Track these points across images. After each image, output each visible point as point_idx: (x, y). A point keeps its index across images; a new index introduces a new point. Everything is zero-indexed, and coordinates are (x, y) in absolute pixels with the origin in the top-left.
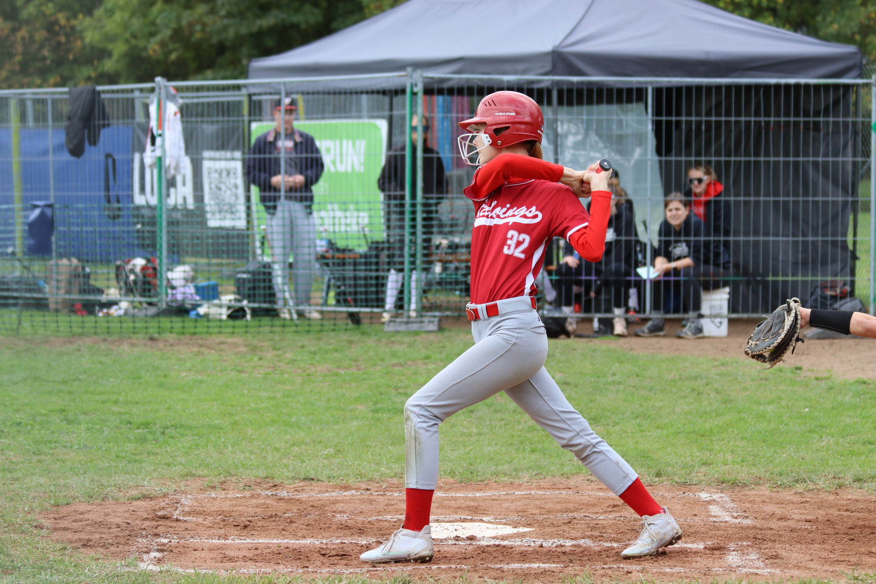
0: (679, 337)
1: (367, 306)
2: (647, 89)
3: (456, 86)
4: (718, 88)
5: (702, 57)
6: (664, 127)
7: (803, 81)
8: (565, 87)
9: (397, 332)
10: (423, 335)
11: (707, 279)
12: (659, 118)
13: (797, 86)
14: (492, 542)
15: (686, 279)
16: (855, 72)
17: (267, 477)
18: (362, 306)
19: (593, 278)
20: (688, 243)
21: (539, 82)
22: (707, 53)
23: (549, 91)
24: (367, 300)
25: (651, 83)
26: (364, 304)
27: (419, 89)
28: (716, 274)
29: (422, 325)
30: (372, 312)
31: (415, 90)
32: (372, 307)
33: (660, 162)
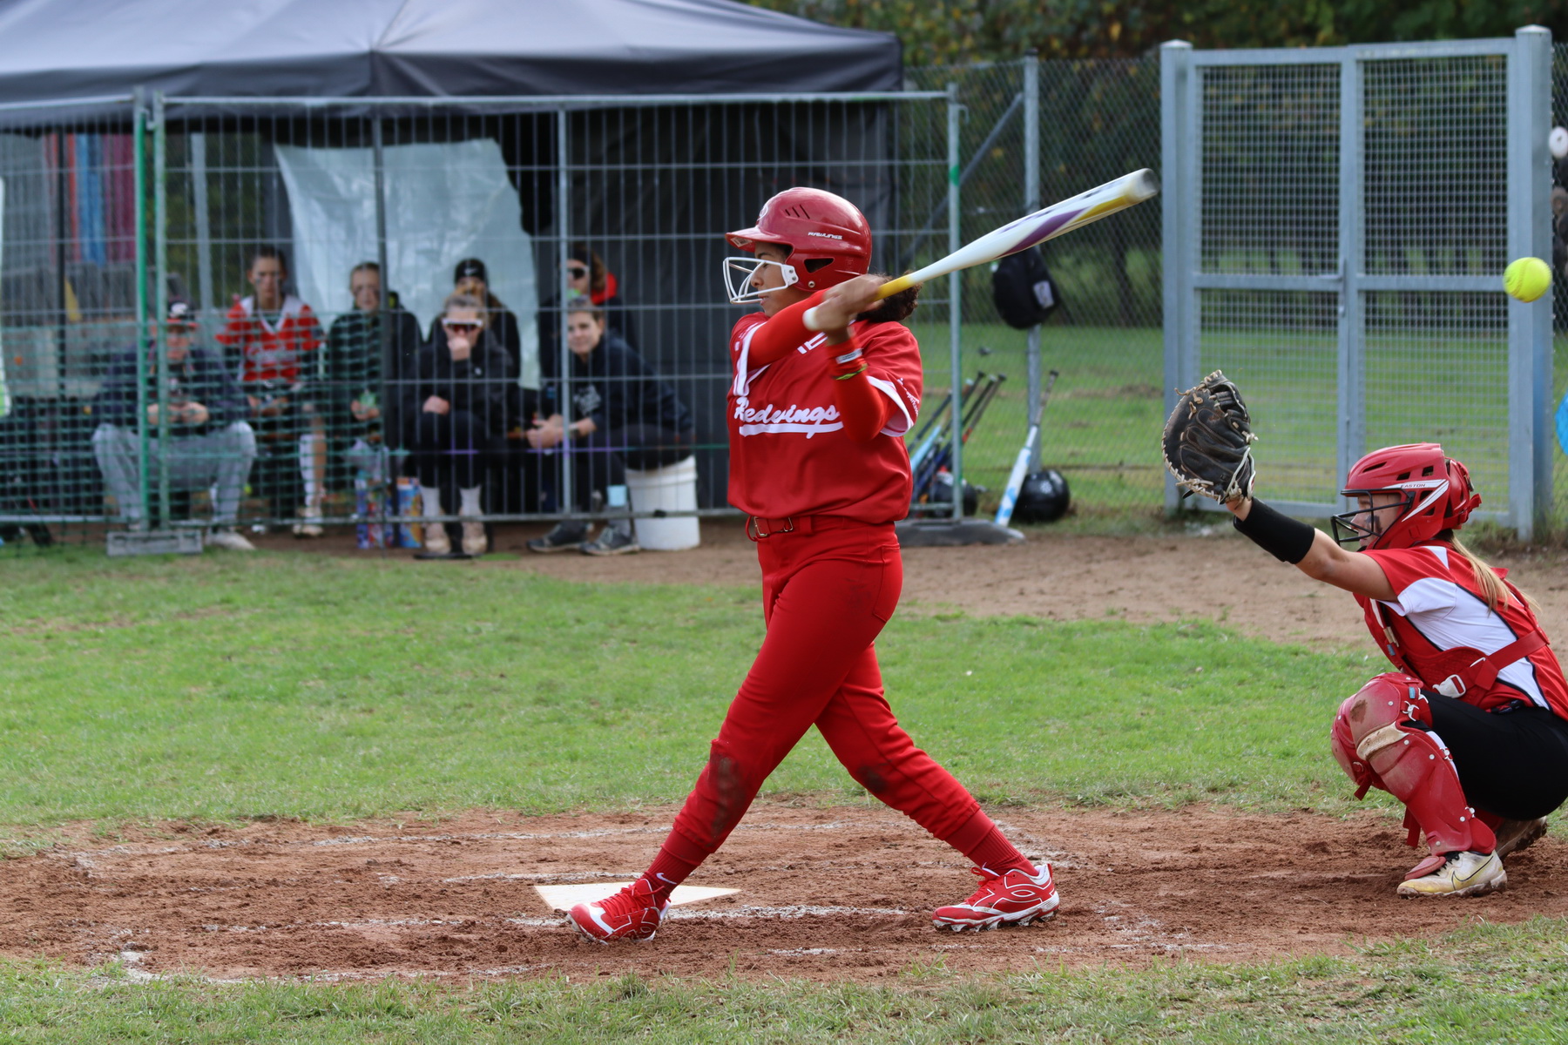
0: (584, 553)
1: (78, 512)
2: (556, 115)
3: (186, 117)
4: (630, 111)
5: (627, 55)
6: (536, 184)
7: (793, 97)
8: (396, 116)
9: (132, 556)
10: (180, 561)
11: (670, 448)
12: (579, 168)
13: (785, 106)
14: (689, 915)
15: (632, 449)
16: (889, 80)
17: (194, 817)
18: (68, 513)
19: (471, 452)
20: (599, 387)
21: (348, 107)
22: (633, 49)
23: (368, 123)
24: (77, 501)
25: (562, 105)
26: (71, 508)
27: (158, 123)
28: (651, 440)
29: (173, 542)
30: (85, 523)
31: (150, 126)
32: (87, 513)
33: (533, 244)
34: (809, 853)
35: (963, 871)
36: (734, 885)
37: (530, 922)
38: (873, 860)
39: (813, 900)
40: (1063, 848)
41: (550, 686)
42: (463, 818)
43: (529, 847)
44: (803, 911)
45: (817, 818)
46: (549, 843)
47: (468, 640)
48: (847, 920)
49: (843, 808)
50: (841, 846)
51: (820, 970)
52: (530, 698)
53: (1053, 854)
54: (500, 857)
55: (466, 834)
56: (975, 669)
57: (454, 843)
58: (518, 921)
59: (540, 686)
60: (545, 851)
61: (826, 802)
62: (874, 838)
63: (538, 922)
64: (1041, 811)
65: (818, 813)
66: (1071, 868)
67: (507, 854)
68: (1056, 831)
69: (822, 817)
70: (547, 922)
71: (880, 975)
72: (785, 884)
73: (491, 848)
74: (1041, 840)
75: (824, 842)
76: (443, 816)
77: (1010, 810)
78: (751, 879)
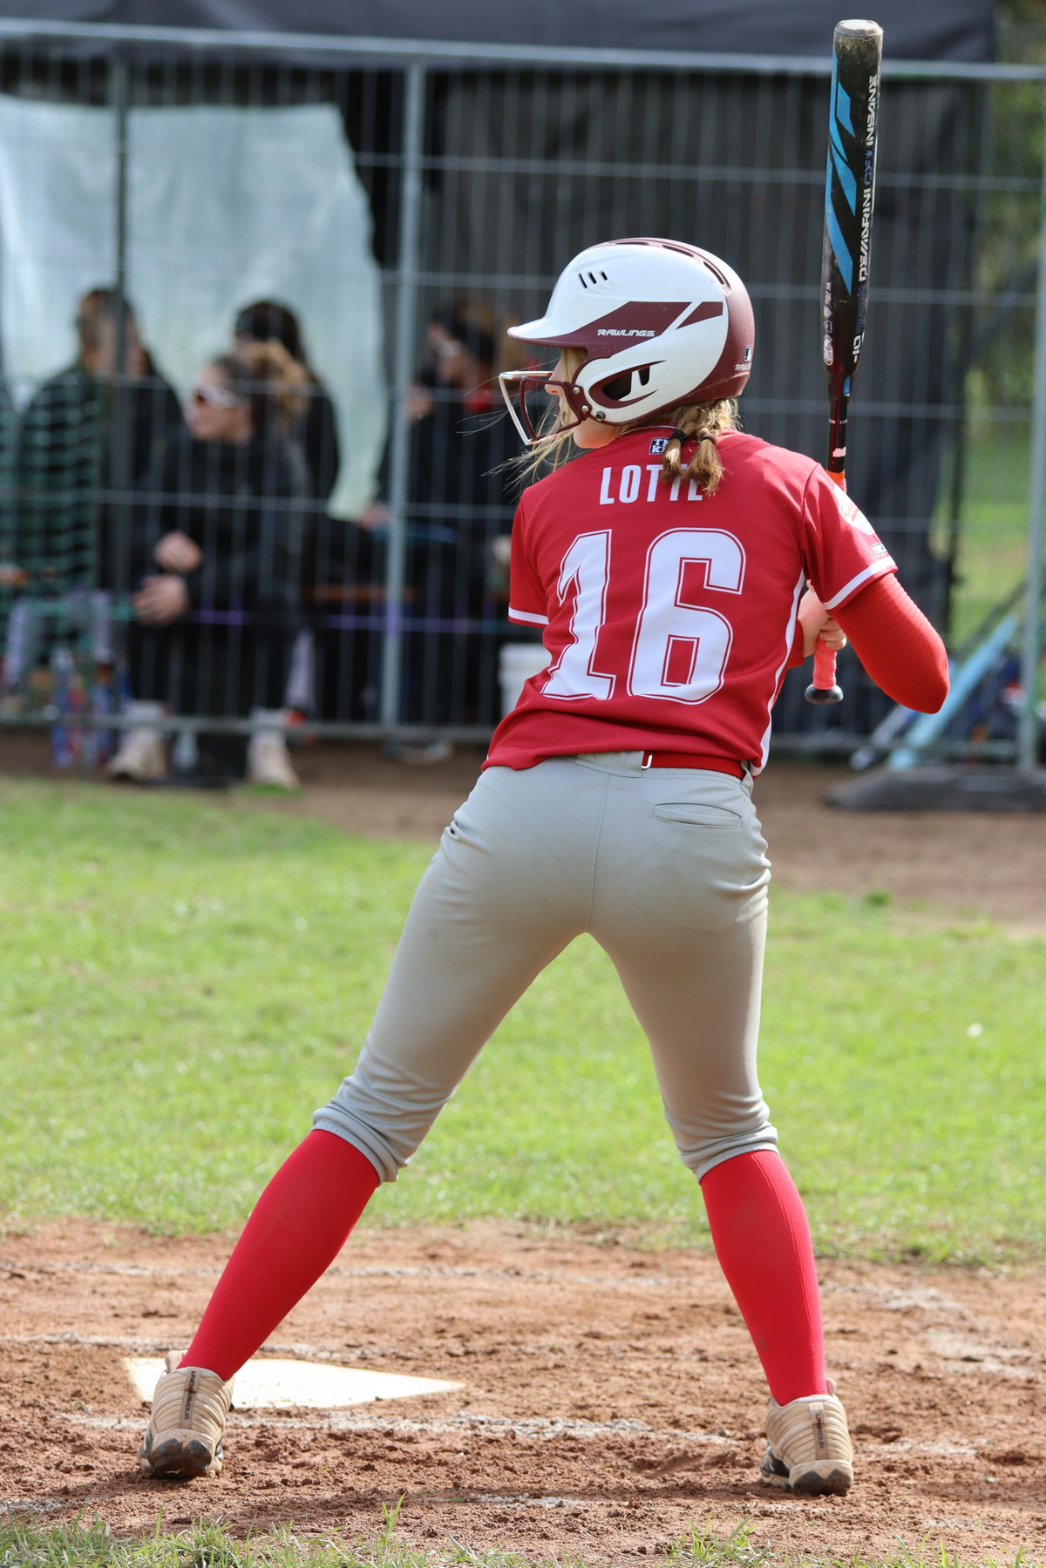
2: (407, 75)
12: (438, 163)
19: (235, 618)
34: (597, 1326)
35: (846, 1374)
36: (455, 1376)
37: (96, 1422)
38: (702, 1346)
39: (582, 1410)
40: (1026, 1344)
41: (278, 1013)
42: (46, 1232)
43: (134, 1289)
44: (559, 1428)
45: (634, 1265)
46: (172, 1285)
47: (169, 928)
48: (627, 1450)
49: (682, 1253)
50: (656, 1317)
51: (545, 1537)
52: (238, 1030)
53: (1006, 1354)
54: (86, 1303)
55: (40, 1261)
56: (989, 1026)
57: (14, 1275)
58: (76, 1418)
59: (262, 1012)
60: (160, 1299)
61: (657, 1240)
62: (713, 1308)
63: (108, 1423)
64: (1011, 1278)
65: (637, 1258)
66: (1030, 1381)
67: (98, 1301)
68: (1025, 1315)
69: (642, 1265)
70: (125, 1423)
71: (642, 1550)
72: (540, 1379)
73: (72, 1289)
74: (994, 1328)
75: (630, 1308)
76: (13, 1229)
77: (959, 1273)
78: (488, 1367)
